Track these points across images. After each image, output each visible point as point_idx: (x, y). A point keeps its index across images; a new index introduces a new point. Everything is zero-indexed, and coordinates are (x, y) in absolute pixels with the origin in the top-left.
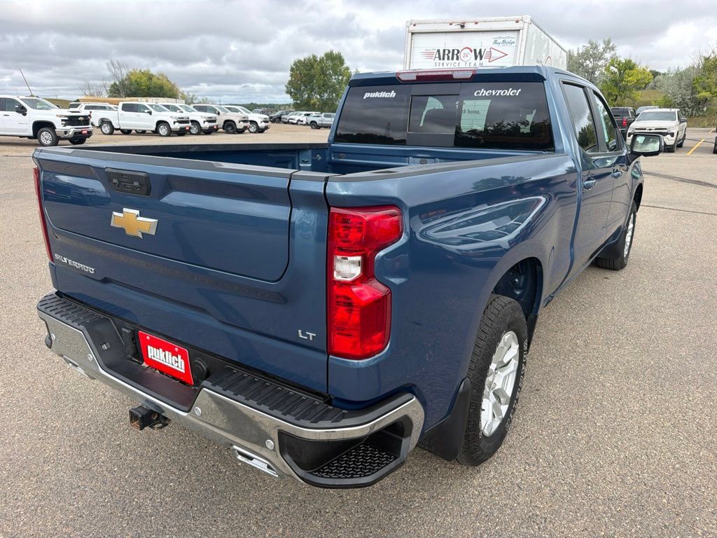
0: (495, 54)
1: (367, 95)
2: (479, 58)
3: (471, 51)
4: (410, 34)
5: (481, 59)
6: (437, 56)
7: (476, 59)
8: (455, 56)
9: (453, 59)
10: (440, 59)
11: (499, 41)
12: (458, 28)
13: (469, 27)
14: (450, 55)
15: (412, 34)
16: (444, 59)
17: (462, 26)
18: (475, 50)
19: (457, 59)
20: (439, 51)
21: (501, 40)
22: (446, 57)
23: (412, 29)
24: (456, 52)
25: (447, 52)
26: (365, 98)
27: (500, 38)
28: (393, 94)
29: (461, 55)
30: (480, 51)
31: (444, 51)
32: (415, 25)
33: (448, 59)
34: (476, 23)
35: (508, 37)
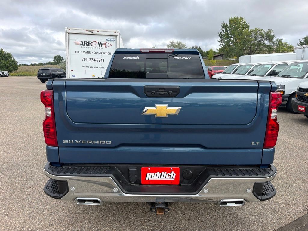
0: (107, 45)
1: (124, 58)
2: (101, 45)
3: (97, 43)
4: (67, 33)
5: (102, 46)
6: (82, 44)
7: (99, 46)
8: (90, 45)
9: (89, 45)
10: (83, 45)
11: (108, 39)
12: (90, 33)
13: (95, 33)
14: (88, 44)
15: (68, 33)
16: (85, 45)
17: (92, 32)
18: (99, 42)
19: (91, 45)
20: (82, 42)
21: (109, 39)
22: (86, 44)
23: (68, 31)
24: (90, 43)
25: (86, 42)
26: (124, 59)
27: (109, 38)
28: (138, 58)
29: (93, 44)
30: (101, 43)
31: (85, 42)
32: (69, 30)
33: (87, 45)
34: (98, 31)
35: (112, 38)
